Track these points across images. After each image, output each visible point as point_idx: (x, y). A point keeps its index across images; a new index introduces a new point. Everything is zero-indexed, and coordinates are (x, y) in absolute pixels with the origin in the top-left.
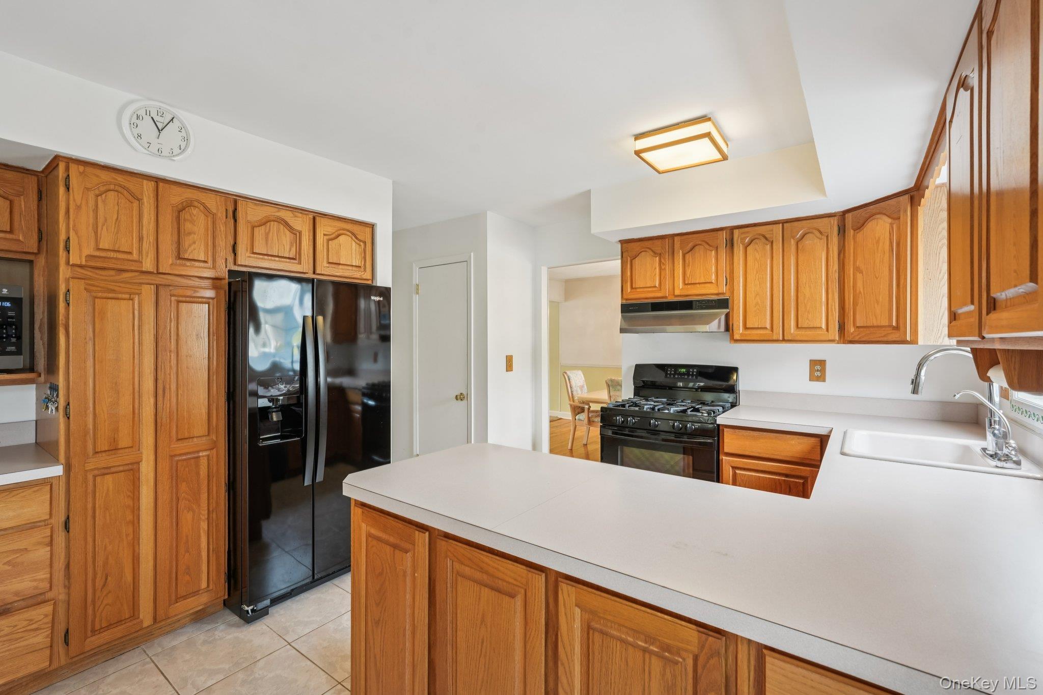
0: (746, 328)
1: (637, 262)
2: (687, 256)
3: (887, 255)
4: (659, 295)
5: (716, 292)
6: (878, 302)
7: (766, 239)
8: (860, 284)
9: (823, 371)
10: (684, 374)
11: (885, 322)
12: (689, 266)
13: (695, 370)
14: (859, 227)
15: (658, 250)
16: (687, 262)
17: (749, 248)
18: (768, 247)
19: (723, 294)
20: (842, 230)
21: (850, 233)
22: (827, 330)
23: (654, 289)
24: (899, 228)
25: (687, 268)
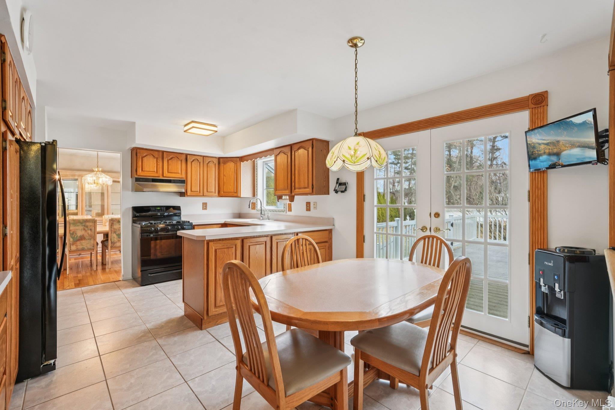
0: (191, 191)
1: (145, 159)
2: (169, 161)
3: (233, 173)
4: (156, 175)
5: (181, 177)
6: (230, 185)
7: (198, 161)
8: (225, 180)
9: (206, 206)
10: (159, 210)
11: (233, 191)
12: (170, 165)
13: (164, 208)
14: (225, 163)
15: (156, 156)
16: (169, 163)
17: (192, 163)
18: (199, 164)
19: (183, 178)
20: (219, 163)
21: (222, 164)
22: (215, 193)
23: (154, 173)
24: (236, 166)
25: (169, 166)
